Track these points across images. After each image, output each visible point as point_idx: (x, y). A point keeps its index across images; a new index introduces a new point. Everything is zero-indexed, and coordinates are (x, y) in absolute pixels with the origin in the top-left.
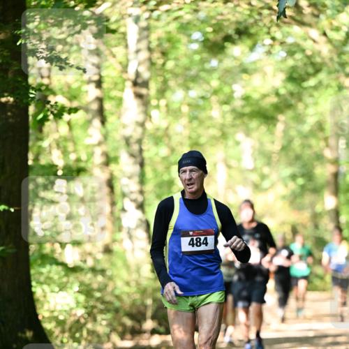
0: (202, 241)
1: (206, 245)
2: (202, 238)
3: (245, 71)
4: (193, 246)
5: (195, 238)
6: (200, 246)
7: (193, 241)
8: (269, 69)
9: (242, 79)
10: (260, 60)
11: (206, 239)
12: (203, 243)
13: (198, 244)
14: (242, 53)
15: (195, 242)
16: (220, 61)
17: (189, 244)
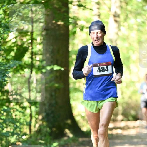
0: (105, 69)
1: (108, 71)
2: (105, 67)
4: (100, 72)
5: (101, 67)
6: (104, 71)
11: (107, 67)
12: (106, 70)
13: (103, 70)
17: (98, 71)
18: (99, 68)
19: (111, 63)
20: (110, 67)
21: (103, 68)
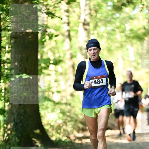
0: (100, 81)
1: (103, 83)
2: (100, 79)
3: (131, 18)
4: (96, 84)
5: (97, 80)
7: (96, 82)
8: (141, 18)
9: (129, 22)
10: (137, 14)
11: (102, 80)
13: (99, 82)
14: (130, 11)
15: (97, 82)
16: (120, 14)
17: (94, 83)
18: (95, 81)
19: (105, 76)
20: (104, 80)
21: (98, 81)
